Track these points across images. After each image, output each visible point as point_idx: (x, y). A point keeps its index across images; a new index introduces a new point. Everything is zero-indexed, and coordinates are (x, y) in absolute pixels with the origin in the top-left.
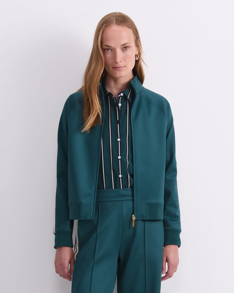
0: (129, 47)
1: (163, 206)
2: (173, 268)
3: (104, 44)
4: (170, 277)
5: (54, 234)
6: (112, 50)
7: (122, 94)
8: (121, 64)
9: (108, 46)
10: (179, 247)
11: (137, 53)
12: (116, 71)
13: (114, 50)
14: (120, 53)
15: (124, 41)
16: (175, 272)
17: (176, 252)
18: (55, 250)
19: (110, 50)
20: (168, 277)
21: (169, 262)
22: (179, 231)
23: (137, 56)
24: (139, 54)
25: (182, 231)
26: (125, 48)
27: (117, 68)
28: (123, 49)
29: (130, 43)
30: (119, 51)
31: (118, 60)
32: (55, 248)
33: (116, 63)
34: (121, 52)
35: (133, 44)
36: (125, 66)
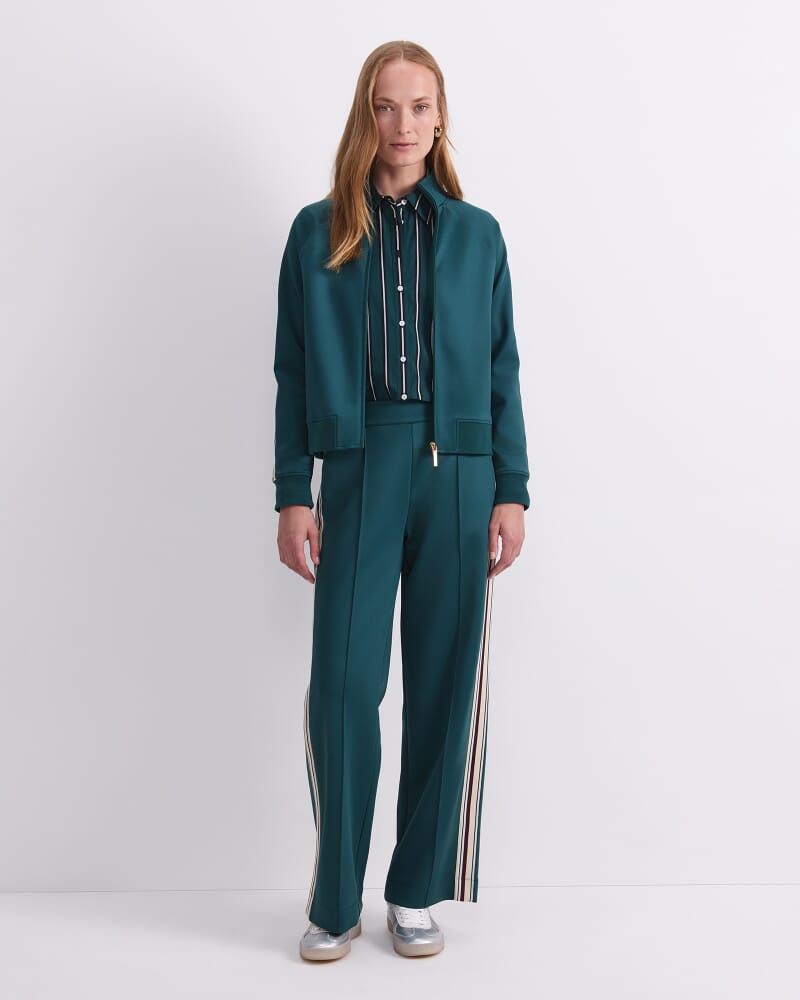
0: (427, 106)
1: (490, 427)
2: (513, 547)
3: (380, 95)
4: (507, 566)
5: (275, 482)
6: (392, 109)
7: (403, 203)
8: (409, 138)
9: (388, 101)
10: (526, 508)
11: (438, 124)
12: (397, 153)
13: (397, 110)
14: (408, 117)
15: (419, 94)
16: (517, 555)
17: (521, 518)
18: (278, 514)
19: (389, 109)
20: (502, 567)
21: (505, 537)
22: (525, 476)
23: (438, 130)
24: (443, 126)
25: (531, 476)
26: (419, 107)
27: (400, 147)
28: (414, 109)
29: (429, 98)
30: (407, 112)
31: (405, 128)
32: (278, 510)
33: (400, 133)
34: (411, 115)
35: (434, 102)
36: (416, 144)
